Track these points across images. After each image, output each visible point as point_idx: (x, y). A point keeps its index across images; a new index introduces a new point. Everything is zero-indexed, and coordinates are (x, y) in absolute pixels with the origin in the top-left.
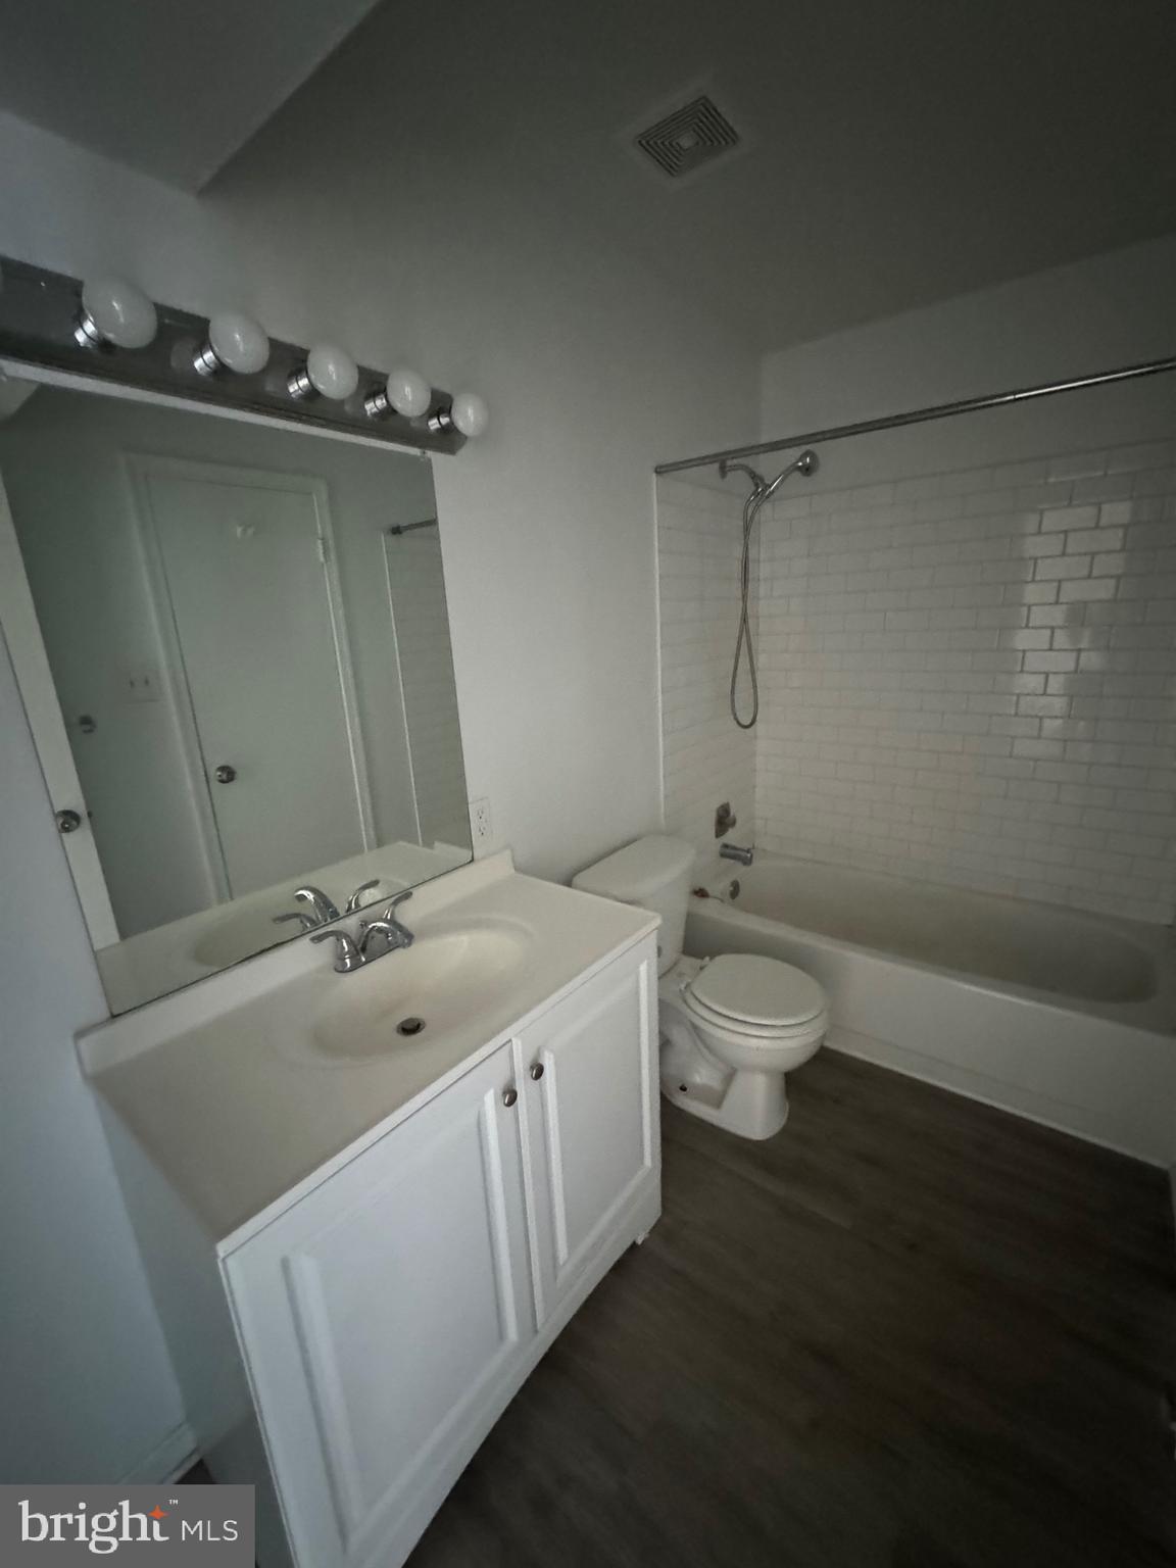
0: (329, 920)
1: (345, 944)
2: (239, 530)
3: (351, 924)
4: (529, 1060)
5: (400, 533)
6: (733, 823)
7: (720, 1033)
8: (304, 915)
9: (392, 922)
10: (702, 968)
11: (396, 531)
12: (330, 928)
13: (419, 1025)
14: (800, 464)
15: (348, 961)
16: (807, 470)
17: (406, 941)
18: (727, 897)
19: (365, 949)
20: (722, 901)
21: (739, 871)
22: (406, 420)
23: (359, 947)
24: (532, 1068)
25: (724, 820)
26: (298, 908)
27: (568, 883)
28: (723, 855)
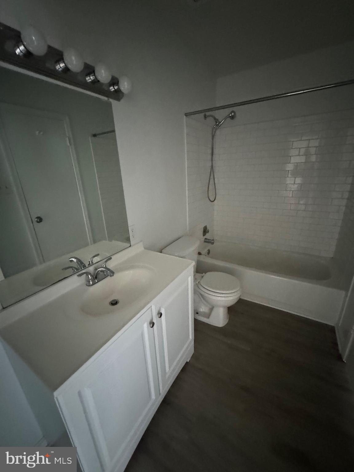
0: (83, 268)
1: (89, 276)
2: (37, 132)
3: (91, 269)
4: (157, 312)
5: (96, 136)
6: (208, 232)
7: (210, 296)
8: (74, 267)
9: (106, 268)
10: (202, 277)
11: (95, 135)
12: (83, 271)
13: (117, 302)
14: (231, 115)
15: (91, 282)
16: (232, 118)
17: (112, 274)
18: (207, 254)
19: (97, 277)
20: (206, 256)
21: (210, 246)
22: (102, 84)
23: (94, 277)
24: (158, 314)
25: (205, 231)
26: (71, 265)
27: (161, 252)
28: (205, 242)
